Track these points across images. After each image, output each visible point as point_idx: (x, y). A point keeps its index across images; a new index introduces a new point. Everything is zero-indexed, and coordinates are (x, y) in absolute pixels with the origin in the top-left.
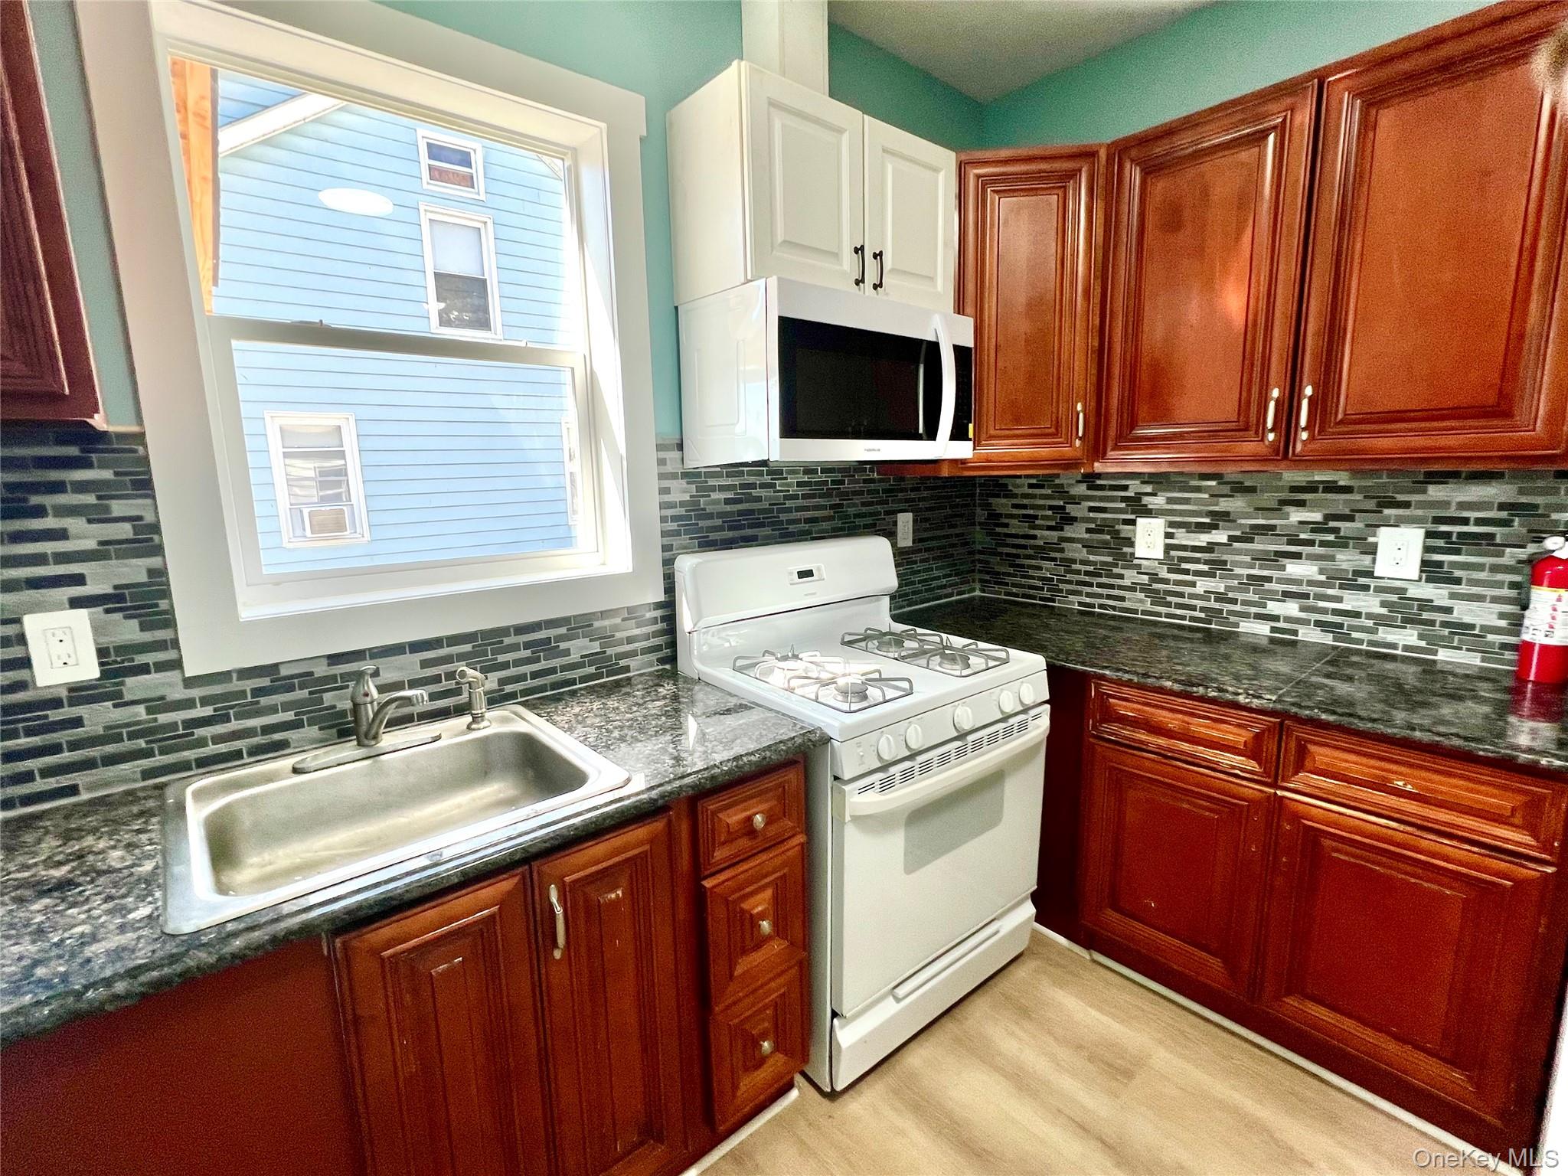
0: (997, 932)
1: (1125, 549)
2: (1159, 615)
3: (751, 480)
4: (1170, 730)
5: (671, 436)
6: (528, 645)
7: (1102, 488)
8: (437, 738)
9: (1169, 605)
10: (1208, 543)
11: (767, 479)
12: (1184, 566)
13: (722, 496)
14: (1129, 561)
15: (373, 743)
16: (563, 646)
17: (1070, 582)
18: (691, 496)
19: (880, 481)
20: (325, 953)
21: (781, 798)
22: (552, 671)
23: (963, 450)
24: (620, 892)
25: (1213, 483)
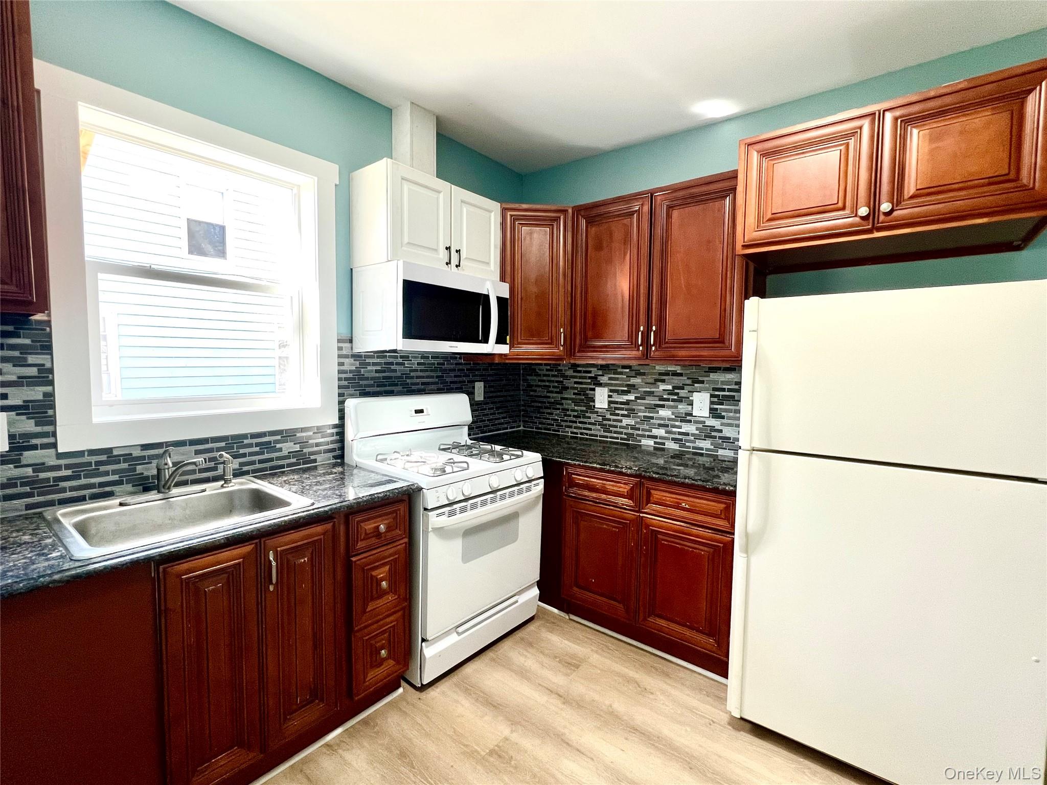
0: (517, 602)
1: (591, 404)
2: (607, 437)
3: (391, 360)
4: (598, 489)
5: (345, 334)
6: (257, 445)
7: (580, 372)
8: (204, 491)
9: (611, 432)
10: (627, 400)
11: (400, 360)
12: (617, 412)
13: (375, 368)
14: (592, 409)
15: (167, 491)
16: (278, 446)
17: (566, 421)
18: (356, 368)
19: (465, 364)
20: (153, 575)
21: (395, 518)
22: (271, 460)
23: (504, 349)
24: (306, 559)
25: (628, 370)
